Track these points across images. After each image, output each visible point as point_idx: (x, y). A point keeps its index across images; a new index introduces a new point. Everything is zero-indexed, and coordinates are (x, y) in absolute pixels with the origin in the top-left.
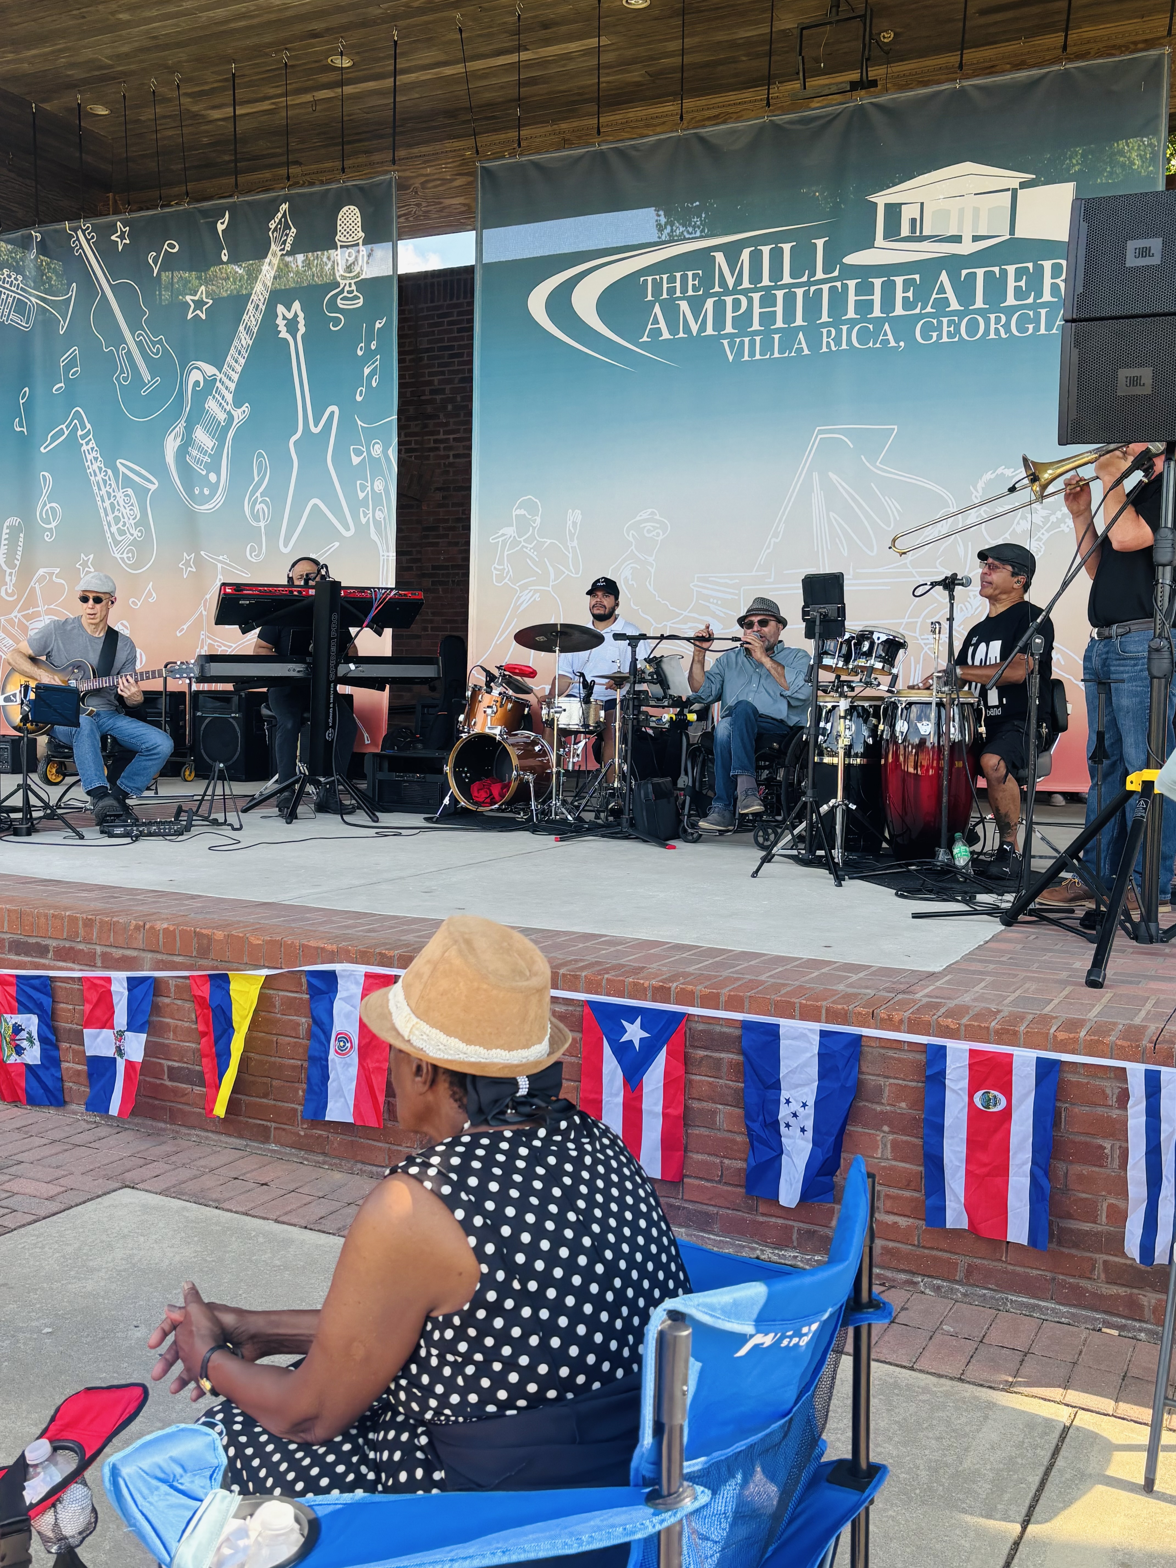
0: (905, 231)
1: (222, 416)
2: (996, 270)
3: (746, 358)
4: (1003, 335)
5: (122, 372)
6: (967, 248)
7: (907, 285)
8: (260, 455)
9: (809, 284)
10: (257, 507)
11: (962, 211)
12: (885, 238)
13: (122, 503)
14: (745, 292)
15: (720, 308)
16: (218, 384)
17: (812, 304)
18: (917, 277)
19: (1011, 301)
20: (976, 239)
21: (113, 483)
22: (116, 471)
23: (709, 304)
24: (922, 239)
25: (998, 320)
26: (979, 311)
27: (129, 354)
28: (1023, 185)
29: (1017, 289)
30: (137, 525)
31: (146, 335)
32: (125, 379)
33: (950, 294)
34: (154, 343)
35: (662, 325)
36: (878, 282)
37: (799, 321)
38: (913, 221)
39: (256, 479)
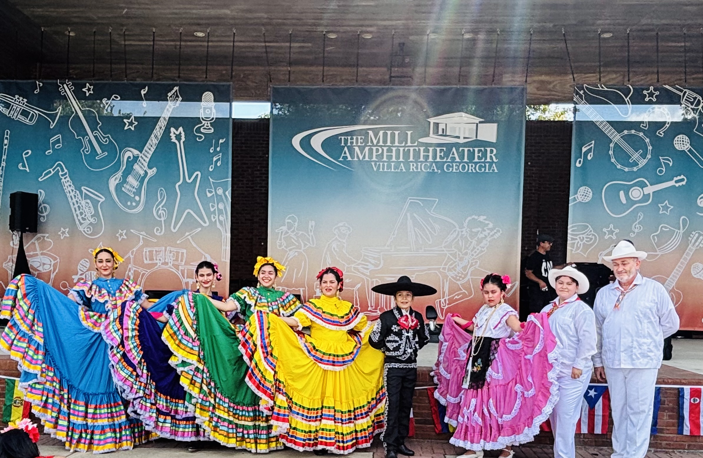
0: (440, 132)
1: (142, 173)
2: (471, 149)
3: (381, 170)
4: (474, 171)
5: (86, 148)
6: (462, 141)
7: (441, 151)
8: (161, 190)
9: (405, 146)
10: (160, 212)
11: (460, 128)
12: (433, 133)
13: (84, 206)
14: (381, 146)
15: (371, 151)
16: (140, 158)
17: (407, 154)
18: (445, 149)
19: (476, 160)
20: (465, 138)
21: (79, 196)
22: (81, 192)
23: (367, 149)
24: (446, 136)
25: (472, 166)
26: (466, 162)
27: (90, 141)
28: (480, 122)
29: (479, 156)
30: (92, 216)
31: (99, 133)
32: (87, 152)
33: (456, 155)
34: (104, 138)
35: (348, 154)
36: (431, 149)
37: (401, 159)
38: (443, 129)
39: (159, 200)
